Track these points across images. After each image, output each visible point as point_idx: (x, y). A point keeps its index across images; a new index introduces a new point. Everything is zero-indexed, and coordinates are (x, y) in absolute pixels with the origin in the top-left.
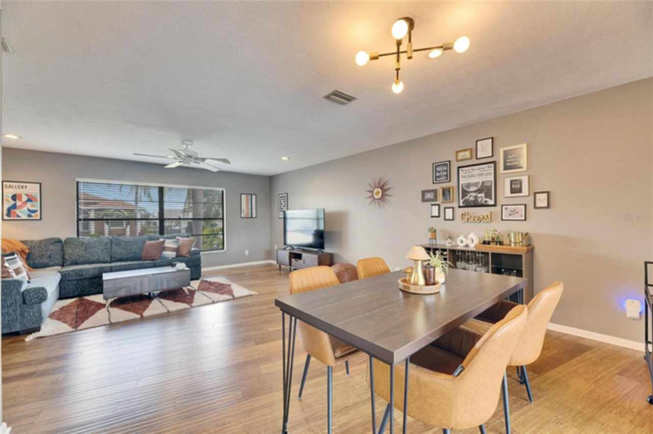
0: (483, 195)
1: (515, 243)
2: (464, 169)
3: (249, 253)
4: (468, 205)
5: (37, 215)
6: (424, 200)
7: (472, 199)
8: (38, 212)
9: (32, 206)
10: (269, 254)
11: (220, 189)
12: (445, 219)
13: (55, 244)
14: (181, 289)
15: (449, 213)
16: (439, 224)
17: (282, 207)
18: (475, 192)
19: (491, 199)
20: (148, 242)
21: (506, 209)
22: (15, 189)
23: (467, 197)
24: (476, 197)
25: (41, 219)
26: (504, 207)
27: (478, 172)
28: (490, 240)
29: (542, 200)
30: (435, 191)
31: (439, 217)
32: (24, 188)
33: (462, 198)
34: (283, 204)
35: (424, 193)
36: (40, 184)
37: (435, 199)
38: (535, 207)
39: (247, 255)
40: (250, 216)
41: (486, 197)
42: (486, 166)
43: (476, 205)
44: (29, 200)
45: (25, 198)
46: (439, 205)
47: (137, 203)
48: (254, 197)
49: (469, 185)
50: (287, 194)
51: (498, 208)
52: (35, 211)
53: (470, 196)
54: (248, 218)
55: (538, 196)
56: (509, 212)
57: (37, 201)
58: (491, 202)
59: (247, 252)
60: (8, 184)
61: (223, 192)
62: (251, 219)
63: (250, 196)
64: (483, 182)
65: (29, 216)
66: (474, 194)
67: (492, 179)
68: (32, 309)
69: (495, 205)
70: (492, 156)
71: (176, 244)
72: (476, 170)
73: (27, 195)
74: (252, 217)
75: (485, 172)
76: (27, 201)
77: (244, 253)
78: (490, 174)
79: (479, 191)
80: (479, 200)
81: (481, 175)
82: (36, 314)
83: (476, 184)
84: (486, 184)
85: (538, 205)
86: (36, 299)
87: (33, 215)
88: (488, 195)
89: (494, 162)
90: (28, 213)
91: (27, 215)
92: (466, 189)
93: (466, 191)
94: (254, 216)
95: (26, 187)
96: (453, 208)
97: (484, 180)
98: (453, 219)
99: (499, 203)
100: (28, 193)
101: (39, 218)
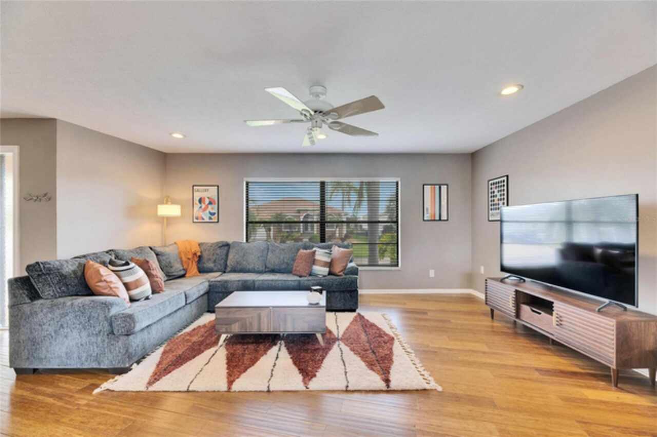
3: (435, 273)
5: (215, 218)
8: (216, 215)
9: (212, 209)
10: (469, 279)
11: (394, 180)
13: (222, 248)
14: (314, 335)
17: (496, 202)
20: (302, 251)
22: (201, 193)
25: (218, 222)
34: (498, 195)
36: (218, 187)
39: (432, 278)
40: (437, 218)
44: (210, 203)
45: (207, 201)
47: (343, 208)
48: (444, 188)
50: (507, 176)
52: (214, 214)
54: (434, 220)
57: (215, 203)
59: (432, 273)
60: (197, 188)
61: (397, 183)
62: (440, 222)
63: (437, 187)
65: (210, 218)
68: (118, 342)
71: (329, 257)
74: (440, 220)
77: (429, 275)
82: (121, 351)
86: (123, 330)
87: (212, 217)
90: (210, 215)
91: (208, 217)
94: (444, 217)
95: (208, 190)
100: (209, 196)
101: (216, 221)
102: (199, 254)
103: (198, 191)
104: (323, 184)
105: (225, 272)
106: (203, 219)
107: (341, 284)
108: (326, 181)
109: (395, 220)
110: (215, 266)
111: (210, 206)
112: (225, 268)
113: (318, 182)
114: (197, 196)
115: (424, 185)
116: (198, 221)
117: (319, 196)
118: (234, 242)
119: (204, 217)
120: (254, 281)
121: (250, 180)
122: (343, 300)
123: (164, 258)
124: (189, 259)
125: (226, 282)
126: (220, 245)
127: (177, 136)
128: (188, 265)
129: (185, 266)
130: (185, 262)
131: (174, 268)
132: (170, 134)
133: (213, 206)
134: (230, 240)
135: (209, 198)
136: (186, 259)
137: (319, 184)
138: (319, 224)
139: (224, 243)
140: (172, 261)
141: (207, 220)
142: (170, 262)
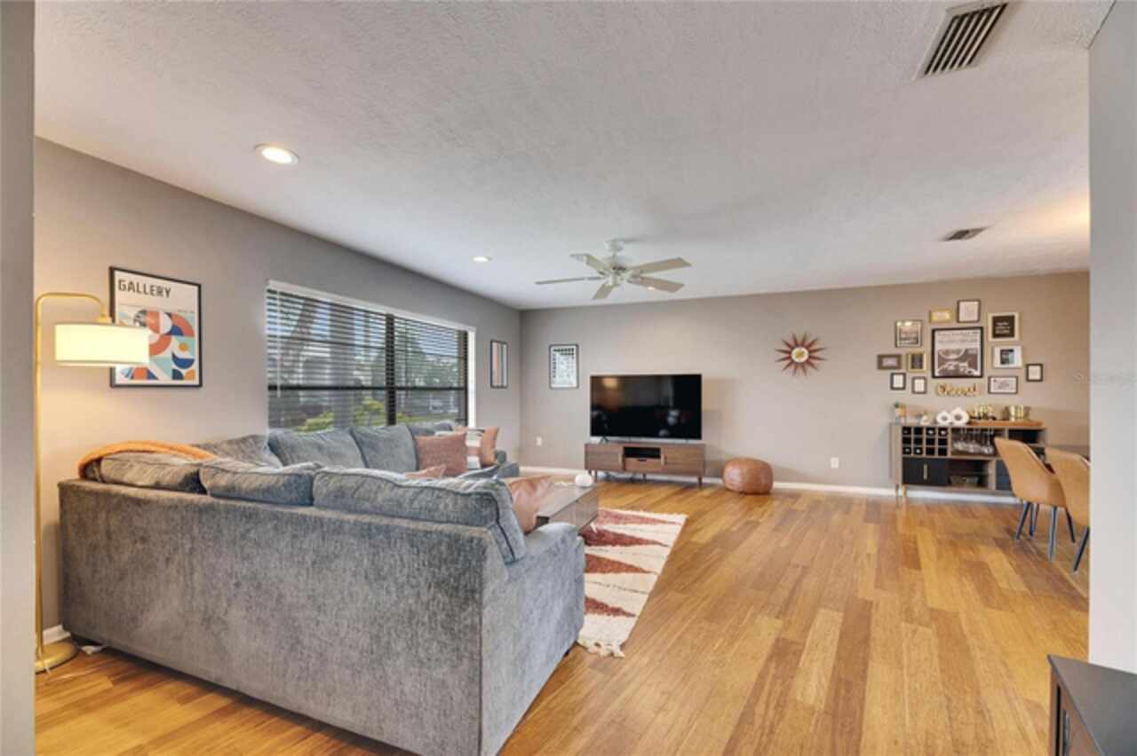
0: (966, 364)
1: (1016, 418)
2: (942, 333)
4: (947, 375)
5: (191, 374)
6: (880, 367)
7: (952, 368)
8: (195, 366)
9: (183, 347)
11: (462, 327)
12: (914, 392)
15: (919, 385)
16: (905, 397)
18: (956, 360)
19: (976, 369)
21: (995, 381)
22: (143, 295)
23: (945, 366)
24: (957, 366)
25: (200, 385)
26: (992, 379)
27: (960, 337)
28: (982, 415)
29: (1035, 373)
30: (898, 357)
31: (904, 388)
32: (164, 293)
33: (939, 366)
35: (881, 358)
36: (199, 286)
37: (899, 367)
38: (1028, 380)
41: (970, 366)
42: (971, 331)
43: (957, 375)
44: (176, 331)
45: (165, 325)
46: (904, 375)
49: (947, 352)
51: (984, 380)
52: (186, 363)
53: (950, 365)
55: (1031, 368)
56: (997, 385)
57: (191, 334)
58: (977, 373)
60: (127, 277)
64: (966, 351)
65: (177, 375)
66: (955, 363)
67: (978, 346)
69: (981, 376)
70: (978, 321)
72: (958, 335)
73: (170, 315)
75: (969, 339)
76: (170, 333)
78: (975, 341)
79: (961, 359)
80: (962, 370)
81: (963, 341)
83: (958, 352)
84: (970, 352)
85: (1031, 377)
87: (184, 372)
88: (973, 365)
89: (981, 328)
90: (173, 366)
91: (171, 373)
92: (943, 356)
93: (943, 359)
95: (167, 291)
96: (924, 378)
97: (968, 347)
98: (925, 392)
99: (986, 374)
100: (172, 309)
101: (196, 382)
106: (153, 376)
109: (462, 385)
111: (175, 341)
113: (382, 315)
116: (132, 381)
117: (383, 341)
119: (155, 370)
133: (184, 339)
137: (384, 318)
138: (385, 392)
141: (165, 378)
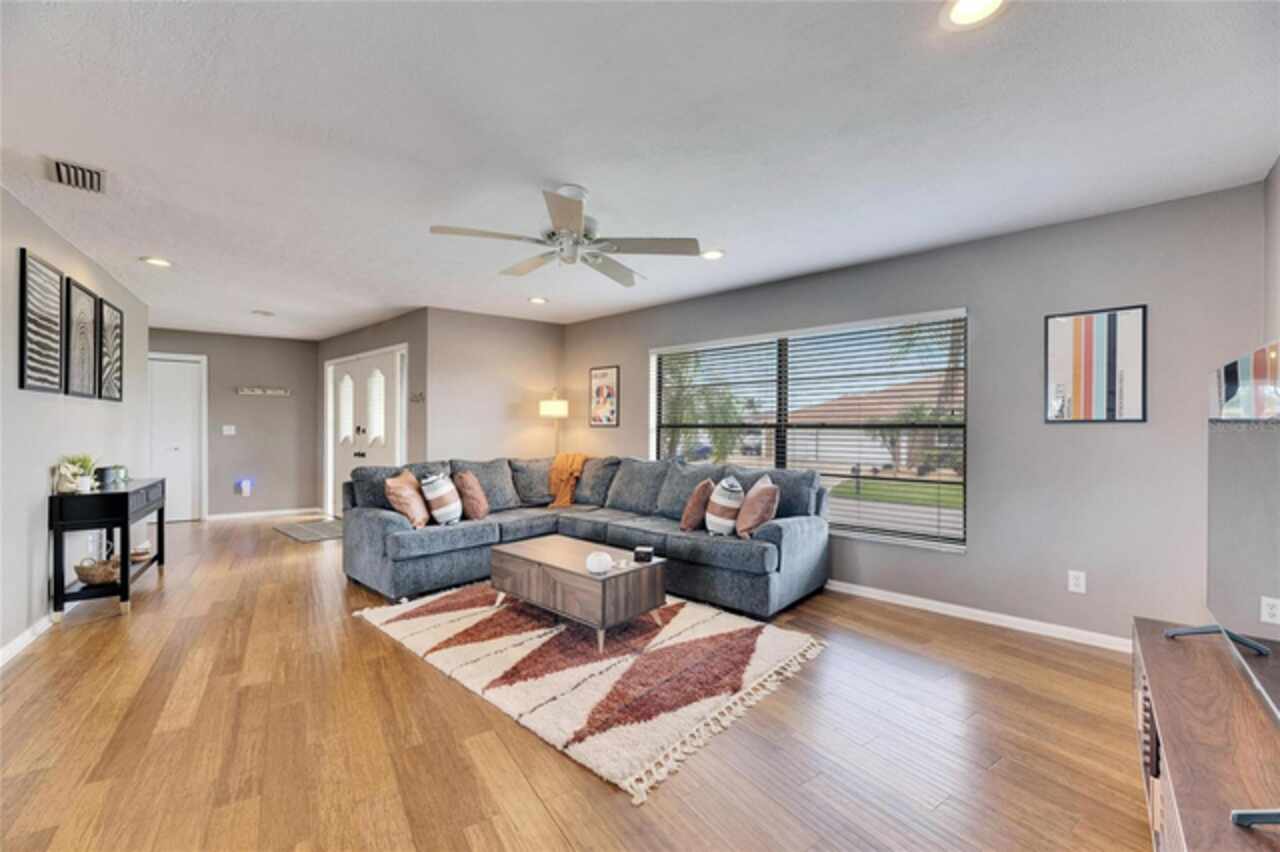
9: (612, 404)
13: (609, 467)
25: (616, 425)
45: (605, 393)
48: (1129, 325)
57: (614, 396)
63: (1100, 322)
91: (606, 418)
95: (607, 374)
100: (608, 384)
102: (576, 474)
103: (596, 376)
104: (782, 345)
105: (602, 506)
106: (601, 421)
107: (730, 556)
108: (790, 338)
110: (592, 495)
111: (609, 401)
112: (604, 500)
113: (774, 342)
114: (596, 383)
115: (1047, 318)
116: (595, 423)
118: (628, 459)
119: (602, 418)
120: (606, 526)
121: (665, 350)
122: (736, 590)
123: (524, 476)
124: (562, 481)
125: (575, 520)
126: (606, 463)
127: (538, 301)
128: (558, 490)
129: (553, 492)
130: (555, 484)
131: (535, 491)
132: (529, 299)
133: (612, 399)
134: (620, 456)
135: (607, 387)
136: (557, 481)
137: (776, 345)
138: (773, 430)
139: (613, 461)
140: (535, 482)
141: (606, 422)
142: (531, 483)
